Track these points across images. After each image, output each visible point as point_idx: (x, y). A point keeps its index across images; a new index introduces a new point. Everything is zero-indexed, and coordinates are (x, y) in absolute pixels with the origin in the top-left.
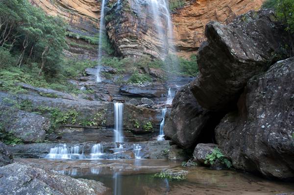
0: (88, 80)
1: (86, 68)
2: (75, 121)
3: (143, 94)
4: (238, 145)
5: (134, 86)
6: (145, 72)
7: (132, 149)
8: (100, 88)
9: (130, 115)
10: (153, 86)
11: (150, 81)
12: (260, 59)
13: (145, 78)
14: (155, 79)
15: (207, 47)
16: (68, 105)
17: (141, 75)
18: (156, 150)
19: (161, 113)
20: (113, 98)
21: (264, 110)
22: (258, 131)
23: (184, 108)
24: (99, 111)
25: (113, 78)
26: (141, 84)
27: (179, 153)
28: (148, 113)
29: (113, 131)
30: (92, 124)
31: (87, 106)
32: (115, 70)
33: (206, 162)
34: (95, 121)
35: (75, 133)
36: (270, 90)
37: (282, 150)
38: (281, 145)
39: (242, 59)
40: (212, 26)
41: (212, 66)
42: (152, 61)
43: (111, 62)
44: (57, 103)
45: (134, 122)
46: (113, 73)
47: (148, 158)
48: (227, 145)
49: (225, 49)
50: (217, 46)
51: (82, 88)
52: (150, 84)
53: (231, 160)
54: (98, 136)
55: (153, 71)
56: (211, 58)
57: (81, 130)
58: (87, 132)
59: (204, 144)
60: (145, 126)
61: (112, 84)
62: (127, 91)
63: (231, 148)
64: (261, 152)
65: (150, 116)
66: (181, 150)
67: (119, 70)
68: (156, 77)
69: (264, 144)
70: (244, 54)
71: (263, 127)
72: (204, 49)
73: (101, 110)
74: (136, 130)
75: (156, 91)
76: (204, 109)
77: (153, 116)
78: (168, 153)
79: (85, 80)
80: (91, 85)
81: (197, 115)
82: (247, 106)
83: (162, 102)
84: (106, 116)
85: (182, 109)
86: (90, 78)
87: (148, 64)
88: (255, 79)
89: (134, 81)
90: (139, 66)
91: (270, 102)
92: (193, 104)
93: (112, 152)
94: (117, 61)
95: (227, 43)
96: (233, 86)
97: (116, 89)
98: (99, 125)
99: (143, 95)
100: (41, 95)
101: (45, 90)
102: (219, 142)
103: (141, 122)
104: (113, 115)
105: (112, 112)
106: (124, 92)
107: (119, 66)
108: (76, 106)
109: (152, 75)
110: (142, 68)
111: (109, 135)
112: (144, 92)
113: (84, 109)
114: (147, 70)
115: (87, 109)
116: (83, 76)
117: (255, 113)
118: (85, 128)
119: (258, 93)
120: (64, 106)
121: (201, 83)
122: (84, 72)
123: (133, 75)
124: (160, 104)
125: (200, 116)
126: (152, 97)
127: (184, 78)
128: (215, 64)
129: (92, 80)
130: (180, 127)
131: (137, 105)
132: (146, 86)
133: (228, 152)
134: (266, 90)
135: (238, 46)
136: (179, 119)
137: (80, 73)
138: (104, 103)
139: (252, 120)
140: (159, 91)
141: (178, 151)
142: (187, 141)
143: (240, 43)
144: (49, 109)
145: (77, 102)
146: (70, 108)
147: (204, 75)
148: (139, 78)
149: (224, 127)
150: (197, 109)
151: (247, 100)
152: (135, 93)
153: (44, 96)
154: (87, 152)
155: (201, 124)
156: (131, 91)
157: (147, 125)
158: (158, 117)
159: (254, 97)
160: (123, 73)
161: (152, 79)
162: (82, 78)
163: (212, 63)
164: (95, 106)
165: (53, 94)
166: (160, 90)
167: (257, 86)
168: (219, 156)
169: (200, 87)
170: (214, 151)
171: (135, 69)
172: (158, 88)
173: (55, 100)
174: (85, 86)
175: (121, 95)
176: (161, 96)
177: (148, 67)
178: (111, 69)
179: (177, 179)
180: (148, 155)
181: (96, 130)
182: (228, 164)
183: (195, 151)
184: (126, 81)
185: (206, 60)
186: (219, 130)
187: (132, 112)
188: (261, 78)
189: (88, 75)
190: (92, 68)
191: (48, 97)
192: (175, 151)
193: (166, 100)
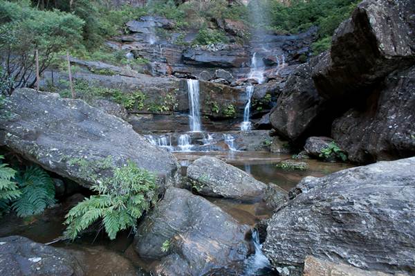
0: (134, 41)
1: (128, 20)
2: (142, 105)
3: (217, 62)
4: (359, 140)
5: (202, 50)
6: (218, 27)
7: (224, 140)
8: (154, 54)
9: (208, 96)
10: (230, 49)
11: (226, 42)
12: (409, 52)
13: (219, 37)
14: (233, 38)
15: (350, 34)
16: (130, 85)
17: (211, 32)
18: (253, 142)
19: (245, 93)
20: (174, 69)
21: (396, 111)
22: (385, 130)
23: (299, 96)
24: (169, 92)
25: (171, 37)
26: (212, 48)
27: (283, 145)
28: (229, 93)
29: (188, 117)
30: (163, 109)
31: (153, 85)
32: (172, 24)
33: (320, 155)
34: (166, 105)
35: (144, 120)
36: (408, 92)
37: (402, 147)
38: (402, 143)
39: (389, 55)
40: (365, 11)
41: (350, 57)
42: (229, 6)
43: (164, 10)
44: (118, 83)
45: (213, 105)
46: (170, 29)
47: (245, 150)
48: (346, 140)
49: (372, 41)
50: (364, 37)
51: (129, 54)
52: (225, 46)
53: (347, 154)
54: (170, 123)
55: (230, 24)
56: (351, 47)
57: (150, 116)
58: (158, 119)
59: (318, 138)
60: (227, 110)
61: (170, 47)
62: (192, 58)
63: (350, 143)
64: (381, 149)
65: (232, 96)
66: (286, 143)
67: (178, 24)
68: (235, 35)
69: (387, 142)
70: (393, 48)
71: (391, 127)
72: (345, 35)
73: (171, 90)
74: (215, 115)
75: (234, 58)
76: (321, 98)
77: (235, 96)
78: (270, 145)
79: (129, 42)
80: (140, 49)
81: (313, 105)
82: (379, 104)
83: (243, 75)
84: (178, 98)
85: (296, 98)
86: (136, 37)
87: (222, 13)
88: (396, 74)
89: (202, 41)
90: (208, 15)
91: (404, 104)
92: (310, 92)
93: (202, 143)
94: (174, 7)
95: (378, 36)
96: (368, 80)
97: (177, 55)
98: (170, 110)
99: (216, 64)
100: (93, 72)
101: (96, 64)
102: (337, 136)
103: (221, 105)
104: (187, 96)
105: (186, 93)
106: (188, 59)
107: (179, 17)
108: (141, 86)
109: (229, 32)
110: (214, 20)
111: (185, 122)
112: (217, 59)
113: (151, 90)
114: (220, 23)
115: (154, 90)
116: (125, 34)
117: (386, 113)
118: (155, 115)
119: (395, 92)
120: (127, 87)
121: (330, 73)
122: (125, 28)
123: (200, 31)
124: (240, 77)
125: (316, 106)
126: (229, 67)
127: (276, 37)
128: (355, 56)
129: (139, 41)
130: (291, 118)
131: (209, 80)
132: (219, 51)
133: (346, 147)
134: (404, 90)
135: (389, 38)
136: (292, 109)
137: (119, 29)
138: (174, 81)
139: (381, 119)
140: (238, 58)
141: (282, 143)
142: (297, 134)
143: (392, 35)
144: (110, 91)
145: (139, 80)
146: (134, 89)
147: (336, 65)
148: (208, 37)
149: (346, 122)
150: (313, 98)
151: (380, 99)
152: (206, 61)
153: (97, 74)
154: (175, 143)
155: (315, 115)
156: (199, 59)
157: (229, 109)
158: (242, 98)
159: (389, 96)
160: (184, 28)
161: (228, 39)
162: (125, 38)
163: (352, 53)
164: (164, 85)
165: (107, 69)
166: (240, 56)
167: (396, 84)
168: (336, 150)
169: (326, 76)
170: (331, 145)
171: (202, 20)
172: (238, 54)
173: (113, 79)
174: (131, 51)
175: (185, 64)
176: (241, 67)
177: (223, 18)
178: (166, 22)
179: (299, 169)
180: (245, 147)
181: (167, 117)
182: (344, 158)
183: (307, 145)
184: (190, 42)
185: (344, 50)
186: (340, 124)
187: (209, 92)
188: (402, 77)
189: (132, 33)
190: (137, 20)
191: (102, 74)
192: (278, 143)
193: (248, 71)
